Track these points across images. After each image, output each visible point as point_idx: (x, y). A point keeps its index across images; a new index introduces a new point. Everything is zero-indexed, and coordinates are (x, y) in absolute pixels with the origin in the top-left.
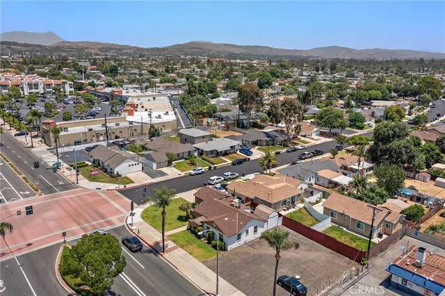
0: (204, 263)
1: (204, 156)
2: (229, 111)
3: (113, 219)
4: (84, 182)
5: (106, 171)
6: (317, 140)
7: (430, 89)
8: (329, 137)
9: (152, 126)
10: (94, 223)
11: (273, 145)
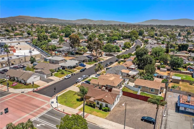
0: (106, 118)
1: (66, 69)
2: (61, 48)
3: (44, 106)
4: (11, 90)
5: (21, 82)
6: (106, 58)
7: (135, 35)
8: (110, 56)
9: (32, 57)
10: (35, 111)
11: (91, 61)
